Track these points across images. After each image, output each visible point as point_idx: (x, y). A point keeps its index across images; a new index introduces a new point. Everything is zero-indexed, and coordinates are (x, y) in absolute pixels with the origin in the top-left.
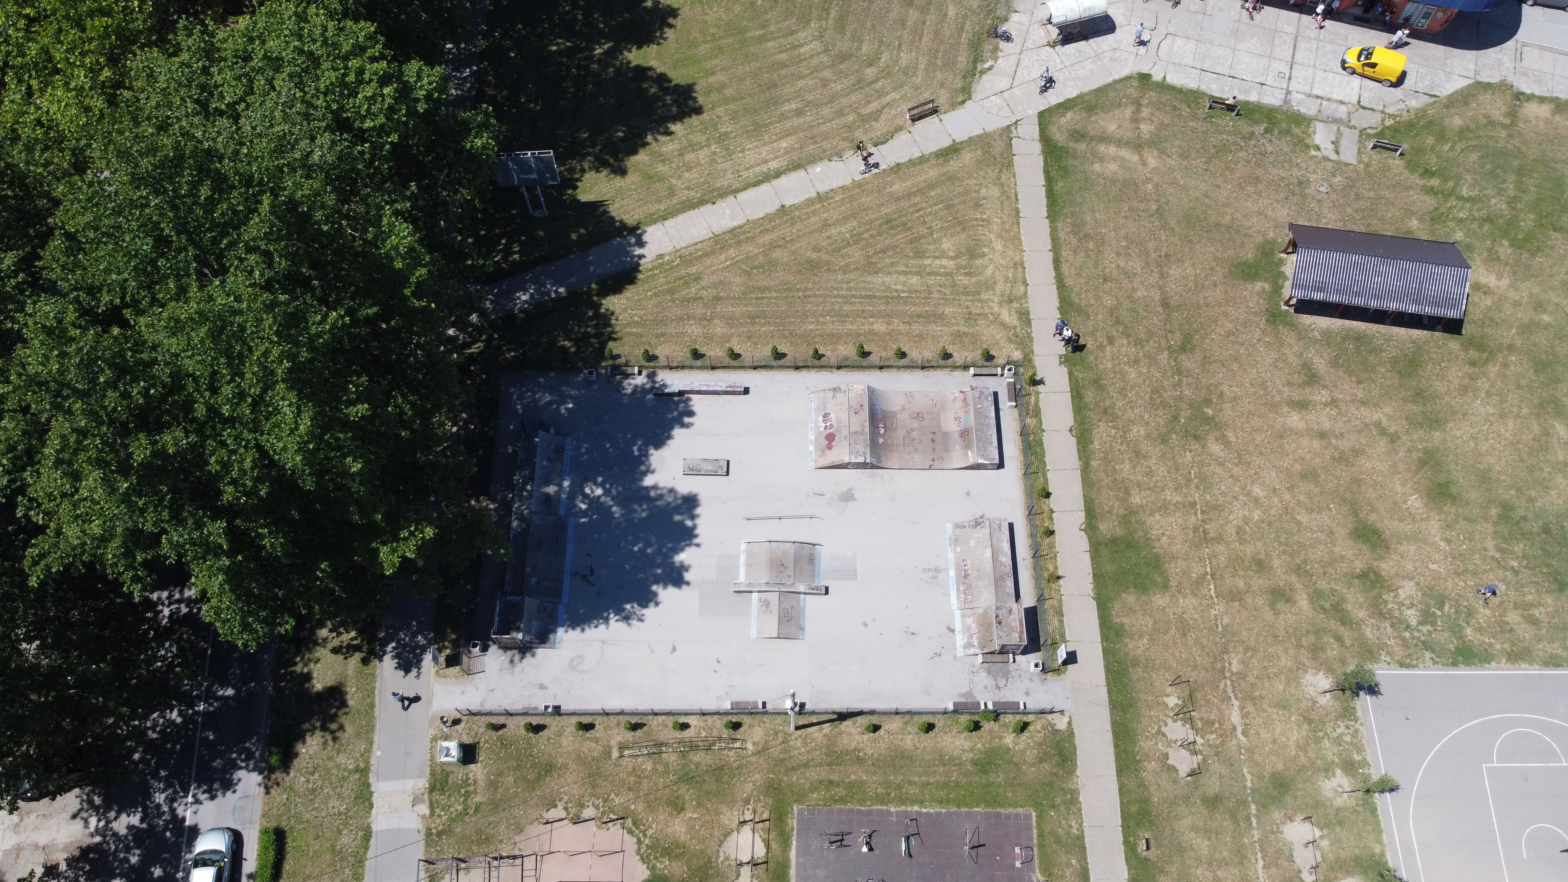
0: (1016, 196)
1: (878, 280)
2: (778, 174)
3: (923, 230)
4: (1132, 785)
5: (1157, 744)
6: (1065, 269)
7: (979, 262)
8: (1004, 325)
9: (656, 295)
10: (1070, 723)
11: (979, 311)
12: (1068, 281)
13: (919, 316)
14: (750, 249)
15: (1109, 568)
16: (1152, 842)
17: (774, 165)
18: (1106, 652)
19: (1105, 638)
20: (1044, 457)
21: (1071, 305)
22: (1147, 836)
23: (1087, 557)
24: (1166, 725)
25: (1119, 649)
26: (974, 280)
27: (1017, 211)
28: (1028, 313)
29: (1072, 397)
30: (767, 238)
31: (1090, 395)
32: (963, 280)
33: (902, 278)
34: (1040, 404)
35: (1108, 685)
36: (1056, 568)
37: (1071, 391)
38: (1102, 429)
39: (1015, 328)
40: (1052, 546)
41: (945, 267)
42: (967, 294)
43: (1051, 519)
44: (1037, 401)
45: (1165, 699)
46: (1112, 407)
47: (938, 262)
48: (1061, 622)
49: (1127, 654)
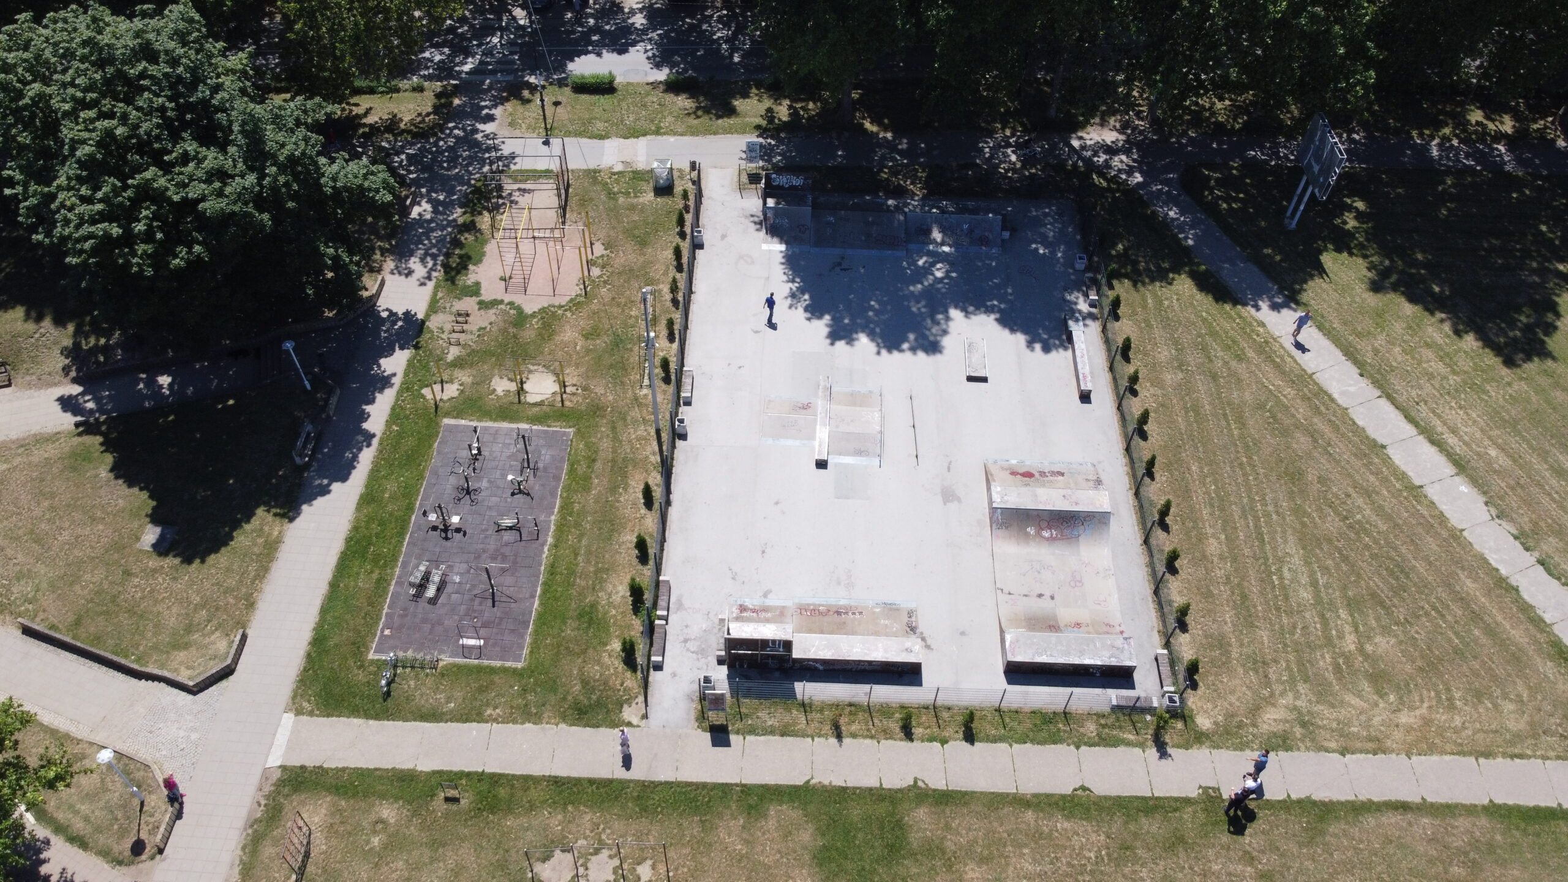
0: (1521, 756)
1: (1292, 548)
2: (1436, 442)
3: (1401, 614)
4: (534, 794)
5: (585, 838)
6: (1392, 819)
7: (1365, 686)
8: (1255, 711)
9: (1204, 320)
10: (629, 724)
11: (1273, 677)
12: (1370, 821)
13: (1244, 597)
14: (1301, 411)
15: (856, 812)
16: (454, 807)
17: (1451, 440)
18: (725, 789)
19: (746, 790)
20: (1033, 741)
21: (1321, 819)
22: (462, 802)
23: (871, 782)
24: (611, 857)
25: (729, 807)
26: (1330, 676)
27: (1488, 755)
28: (1288, 749)
29: (1144, 799)
30: (1327, 430)
31: (1151, 826)
32: (1324, 661)
33: (1304, 579)
34: (1121, 749)
35: (679, 784)
36: (854, 736)
37: (1153, 798)
38: (1094, 837)
39: (1254, 725)
40: (888, 734)
41: (1341, 637)
42: (1300, 663)
43: (931, 739)
44: (1129, 744)
45: (649, 862)
46: (1136, 860)
47: (1348, 628)
48: (771, 731)
49: (720, 815)
